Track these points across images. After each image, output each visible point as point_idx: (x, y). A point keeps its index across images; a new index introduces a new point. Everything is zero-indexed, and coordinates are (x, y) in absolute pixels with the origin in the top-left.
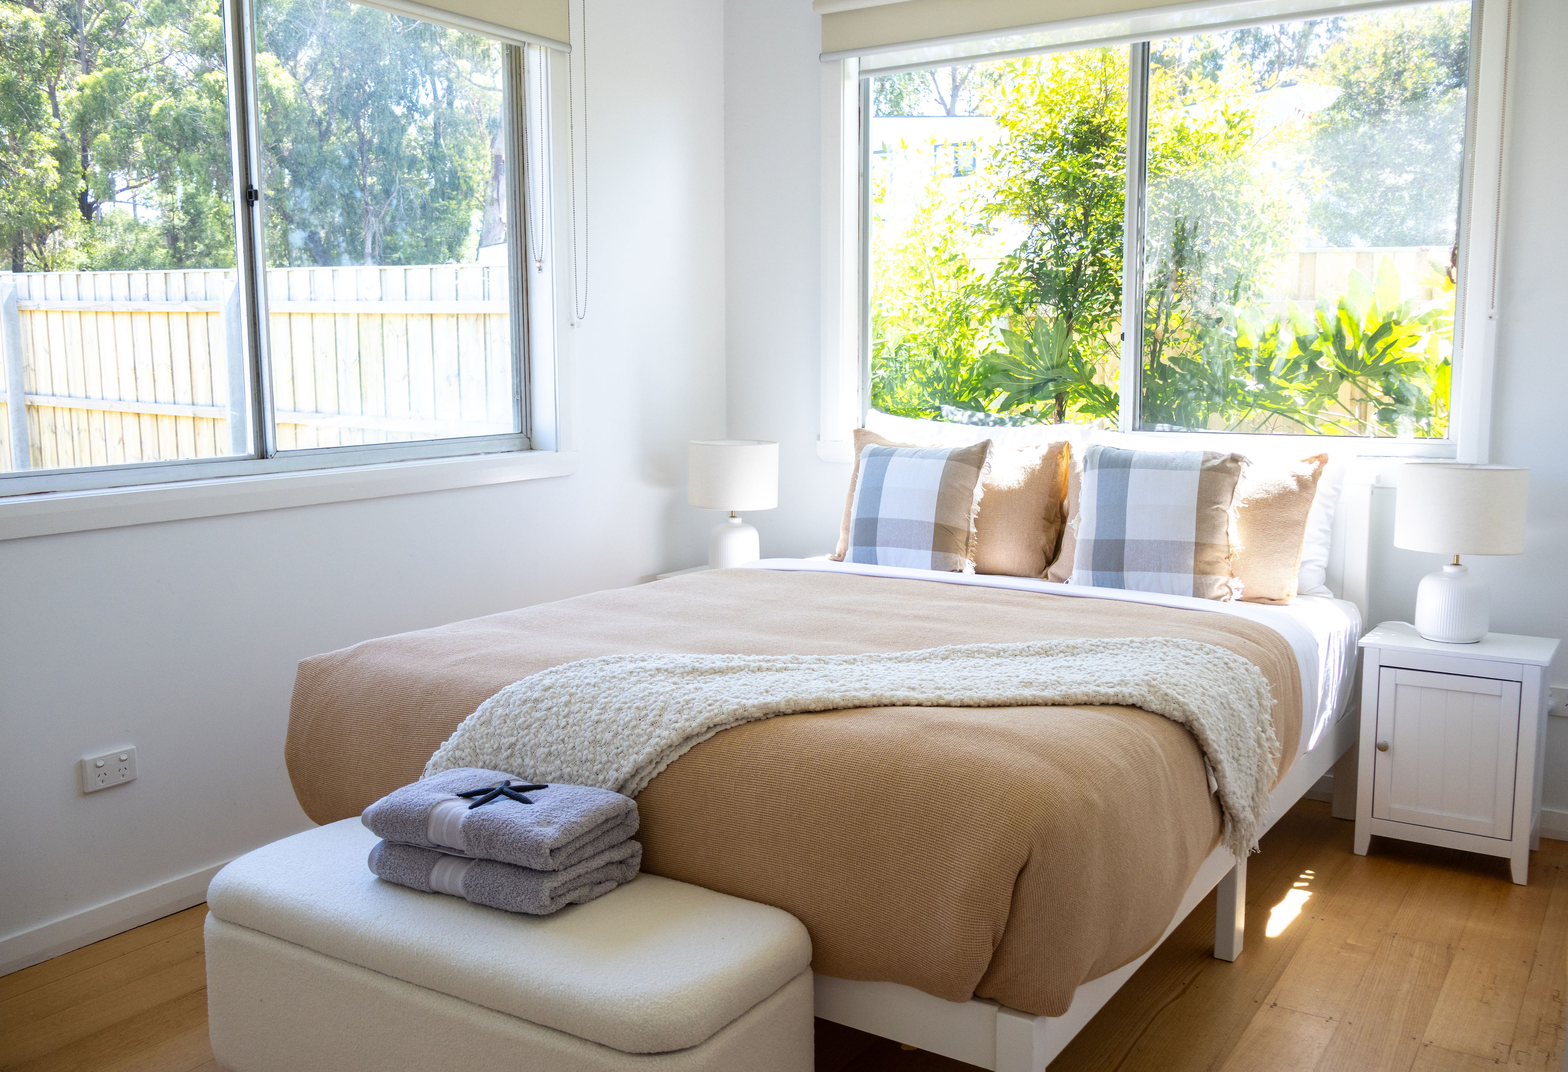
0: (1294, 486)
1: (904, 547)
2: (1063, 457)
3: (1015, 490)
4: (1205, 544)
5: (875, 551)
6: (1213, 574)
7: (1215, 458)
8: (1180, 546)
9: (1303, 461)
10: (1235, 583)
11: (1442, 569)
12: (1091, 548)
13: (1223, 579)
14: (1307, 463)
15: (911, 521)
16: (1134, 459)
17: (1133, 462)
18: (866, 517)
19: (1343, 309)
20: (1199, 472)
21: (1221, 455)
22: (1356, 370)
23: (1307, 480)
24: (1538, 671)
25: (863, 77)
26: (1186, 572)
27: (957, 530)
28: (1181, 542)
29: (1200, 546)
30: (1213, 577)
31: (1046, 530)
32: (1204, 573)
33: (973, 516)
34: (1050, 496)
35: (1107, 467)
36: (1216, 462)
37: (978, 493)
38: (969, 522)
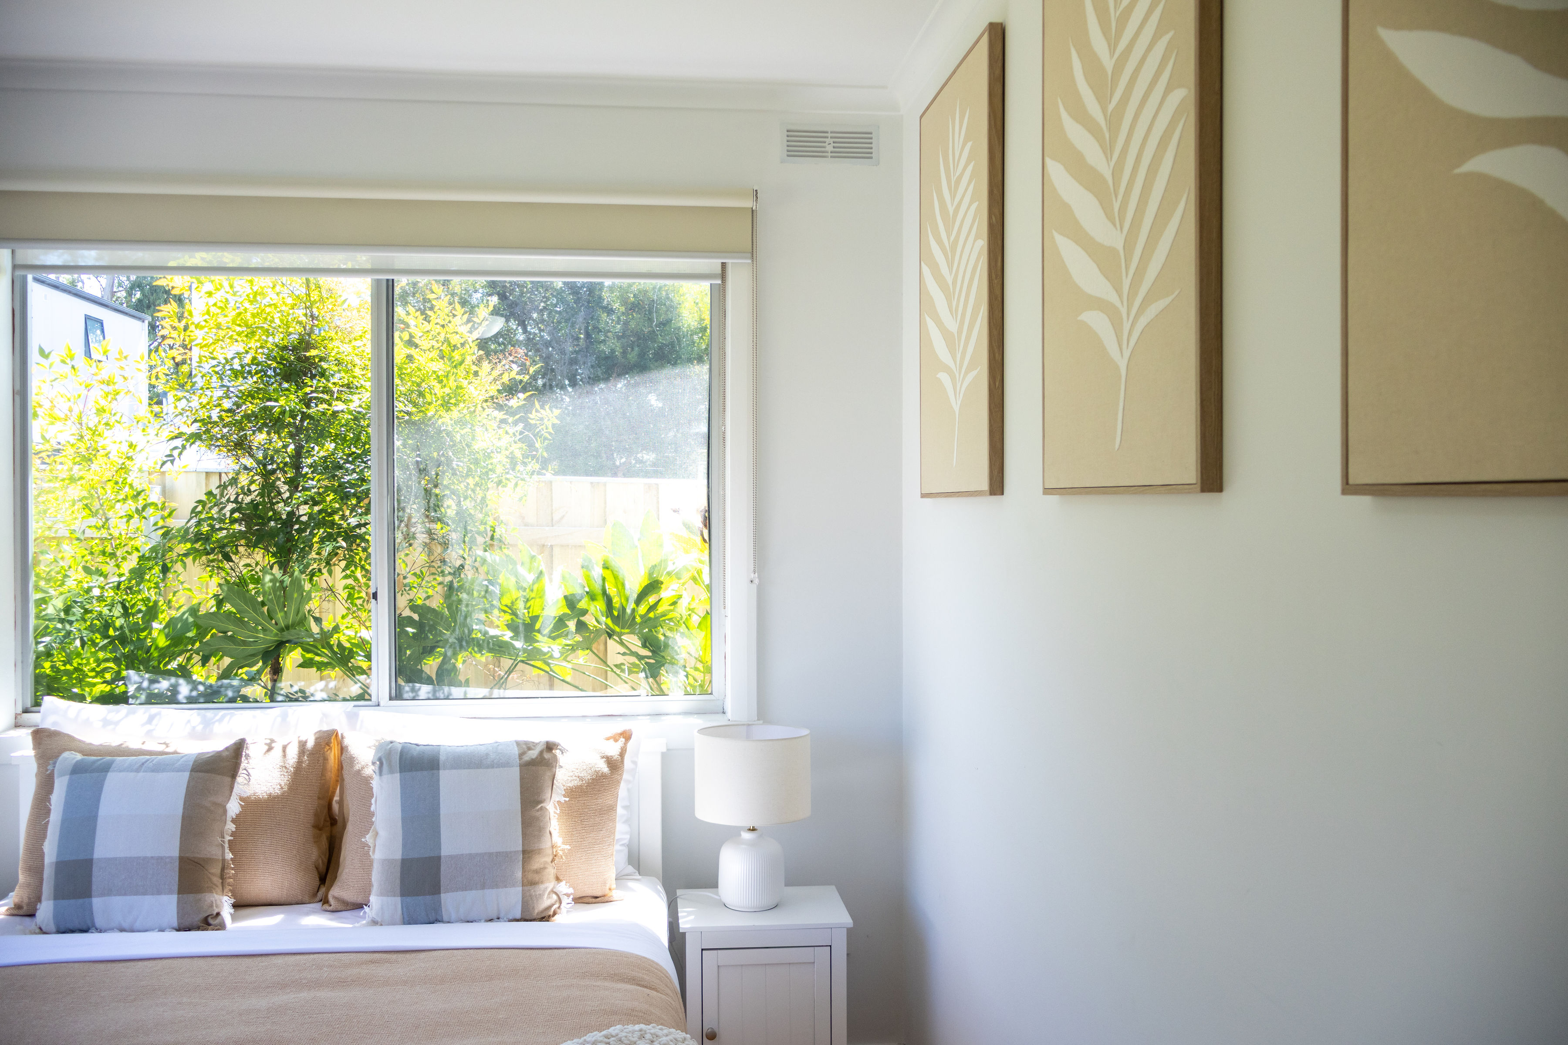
0: (604, 768)
1: (137, 893)
2: (330, 749)
3: (277, 797)
4: (532, 851)
5: (91, 904)
6: (542, 882)
7: (529, 749)
8: (505, 857)
9: (608, 739)
10: (563, 888)
11: (741, 835)
12: (398, 869)
13: (550, 885)
14: (612, 740)
15: (145, 858)
16: (442, 758)
17: (441, 762)
18: (74, 858)
19: (607, 568)
20: (518, 769)
21: (535, 745)
22: (623, 628)
23: (616, 760)
24: (844, 932)
25: (19, 273)
26: (514, 886)
27: (209, 861)
28: (506, 852)
29: (528, 853)
30: (542, 886)
31: (317, 840)
32: (533, 883)
33: (228, 838)
34: (319, 798)
35: (411, 770)
36: (533, 754)
37: (233, 807)
38: (223, 847)
